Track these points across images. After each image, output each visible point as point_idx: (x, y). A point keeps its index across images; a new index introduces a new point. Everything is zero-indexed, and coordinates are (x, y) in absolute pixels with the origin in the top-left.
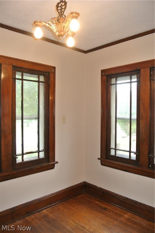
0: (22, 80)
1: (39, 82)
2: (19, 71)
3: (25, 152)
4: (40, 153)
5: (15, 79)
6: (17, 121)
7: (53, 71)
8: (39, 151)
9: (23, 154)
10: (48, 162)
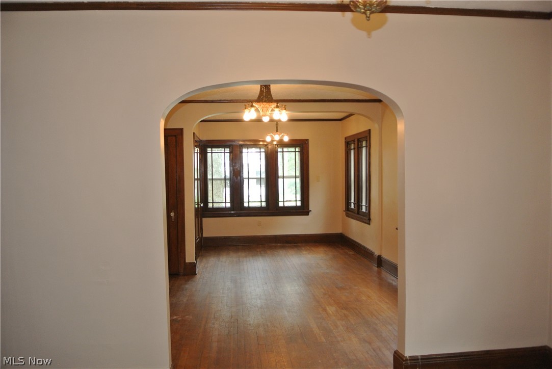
0: (283, 152)
4: (297, 202)
10: (303, 210)
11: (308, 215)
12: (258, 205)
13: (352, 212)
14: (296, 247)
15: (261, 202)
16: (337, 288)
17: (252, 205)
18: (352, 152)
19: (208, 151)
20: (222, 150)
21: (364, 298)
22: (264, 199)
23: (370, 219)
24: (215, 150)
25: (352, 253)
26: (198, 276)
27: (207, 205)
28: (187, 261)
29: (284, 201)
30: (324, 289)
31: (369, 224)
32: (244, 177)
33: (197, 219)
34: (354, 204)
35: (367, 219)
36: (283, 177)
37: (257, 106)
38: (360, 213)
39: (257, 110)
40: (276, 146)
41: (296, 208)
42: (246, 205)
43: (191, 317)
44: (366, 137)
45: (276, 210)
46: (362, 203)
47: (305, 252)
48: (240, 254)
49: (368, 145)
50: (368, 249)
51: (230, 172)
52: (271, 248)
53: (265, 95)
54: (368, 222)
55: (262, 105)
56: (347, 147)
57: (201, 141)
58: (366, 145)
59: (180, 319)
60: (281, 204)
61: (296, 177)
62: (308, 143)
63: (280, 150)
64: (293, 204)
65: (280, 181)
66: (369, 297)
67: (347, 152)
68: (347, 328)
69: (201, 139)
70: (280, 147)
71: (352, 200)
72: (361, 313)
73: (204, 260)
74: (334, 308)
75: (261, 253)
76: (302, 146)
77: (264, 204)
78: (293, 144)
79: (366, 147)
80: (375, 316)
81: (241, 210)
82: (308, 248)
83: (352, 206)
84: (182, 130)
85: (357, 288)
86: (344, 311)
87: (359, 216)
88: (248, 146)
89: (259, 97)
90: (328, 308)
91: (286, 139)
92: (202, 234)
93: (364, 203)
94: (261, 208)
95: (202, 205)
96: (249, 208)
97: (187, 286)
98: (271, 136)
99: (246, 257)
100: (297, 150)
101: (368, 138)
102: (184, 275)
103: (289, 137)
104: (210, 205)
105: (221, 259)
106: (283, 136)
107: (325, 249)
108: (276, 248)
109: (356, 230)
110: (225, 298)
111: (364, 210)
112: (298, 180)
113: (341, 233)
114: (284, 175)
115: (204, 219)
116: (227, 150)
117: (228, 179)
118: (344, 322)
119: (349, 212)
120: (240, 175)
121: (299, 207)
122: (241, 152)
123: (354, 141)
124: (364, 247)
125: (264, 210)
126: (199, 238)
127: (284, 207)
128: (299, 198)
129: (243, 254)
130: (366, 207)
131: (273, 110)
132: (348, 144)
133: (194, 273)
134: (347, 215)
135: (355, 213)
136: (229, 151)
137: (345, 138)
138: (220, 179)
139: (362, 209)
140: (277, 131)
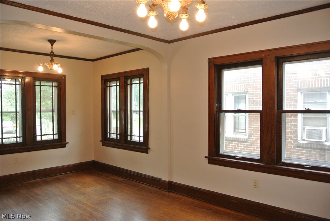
0: (40, 86)
1: (52, 86)
2: (38, 80)
3: (42, 134)
4: (54, 135)
5: (35, 86)
6: (37, 114)
7: (64, 78)
8: (53, 134)
9: (41, 135)
10: (60, 142)
11: (65, 147)
31: (148, 153)
34: (117, 135)
36: (41, 111)
45: (34, 144)
46: (131, 134)
54: (145, 150)
56: (105, 84)
61: (53, 111)
63: (37, 83)
64: (50, 138)
67: (105, 89)
76: (58, 81)
87: (126, 145)
100: (54, 84)
101: (146, 75)
112: (56, 114)
113: (93, 161)
121: (56, 140)
123: (117, 78)
125: (21, 146)
127: (42, 141)
132: (105, 81)
135: (119, 143)
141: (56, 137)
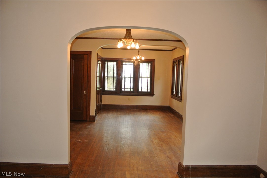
10: (151, 94)
11: (153, 96)
12: (129, 90)
13: (174, 96)
14: (146, 111)
15: (130, 89)
16: (161, 131)
17: (126, 90)
18: (176, 66)
19: (106, 63)
20: (112, 63)
21: (173, 137)
22: (132, 87)
23: (181, 99)
24: (109, 63)
25: (172, 115)
26: (95, 122)
27: (104, 89)
28: (91, 115)
29: (141, 89)
30: (154, 132)
31: (181, 102)
32: (123, 76)
33: (98, 96)
34: (175, 92)
35: (180, 99)
36: (142, 77)
37: (124, 41)
38: (178, 96)
39: (124, 43)
40: (139, 62)
41: (147, 92)
42: (123, 90)
43: (87, 141)
44: (182, 59)
45: (138, 93)
46: (178, 92)
47: (150, 114)
48: (118, 113)
49: (183, 63)
50: (180, 114)
51: (116, 74)
52: (134, 111)
53: (128, 36)
54: (180, 101)
55: (126, 40)
56: (174, 64)
57: (103, 58)
58: (182, 63)
59: (82, 141)
60: (140, 90)
61: (148, 78)
62: (155, 61)
63: (141, 64)
64: (146, 91)
65: (140, 79)
66: (175, 136)
67: (174, 66)
68: (161, 151)
69: (103, 57)
70: (141, 63)
71: (175, 90)
72: (169, 144)
73: (100, 115)
74: (157, 141)
75: (128, 113)
76: (152, 62)
77: (132, 90)
78: (147, 61)
79: (182, 64)
80: (176, 146)
81: (121, 93)
82: (152, 112)
83: (174, 93)
84: (91, 52)
85: (171, 132)
86: (162, 143)
87: (177, 98)
88: (125, 62)
89: (125, 36)
90: (154, 141)
91: (143, 58)
92: (101, 103)
93: (179, 92)
94: (130, 92)
95: (101, 89)
96: (124, 91)
97: (89, 126)
98: (136, 57)
99: (121, 114)
100: (149, 64)
101: (183, 59)
102: (89, 121)
103: (144, 58)
104: (106, 89)
105: (108, 115)
106: (142, 57)
107: (160, 113)
108: (136, 111)
109: (175, 104)
110: (106, 133)
111: (179, 95)
112: (149, 79)
113: (169, 106)
114: (142, 76)
115: (103, 96)
116: (115, 63)
117: (115, 77)
118: (160, 148)
119: (172, 96)
120: (121, 75)
121: (149, 92)
122: (122, 64)
123: (177, 61)
124: (178, 113)
125: (131, 93)
126: (99, 104)
127: (141, 92)
128: (149, 88)
129: (120, 113)
130: (180, 93)
131: (131, 43)
132: (174, 62)
133: (94, 121)
134: (172, 97)
135: (175, 96)
136: (116, 64)
137: (173, 60)
138: (111, 77)
139: (178, 95)
140: (139, 54)
141: (149, 91)
